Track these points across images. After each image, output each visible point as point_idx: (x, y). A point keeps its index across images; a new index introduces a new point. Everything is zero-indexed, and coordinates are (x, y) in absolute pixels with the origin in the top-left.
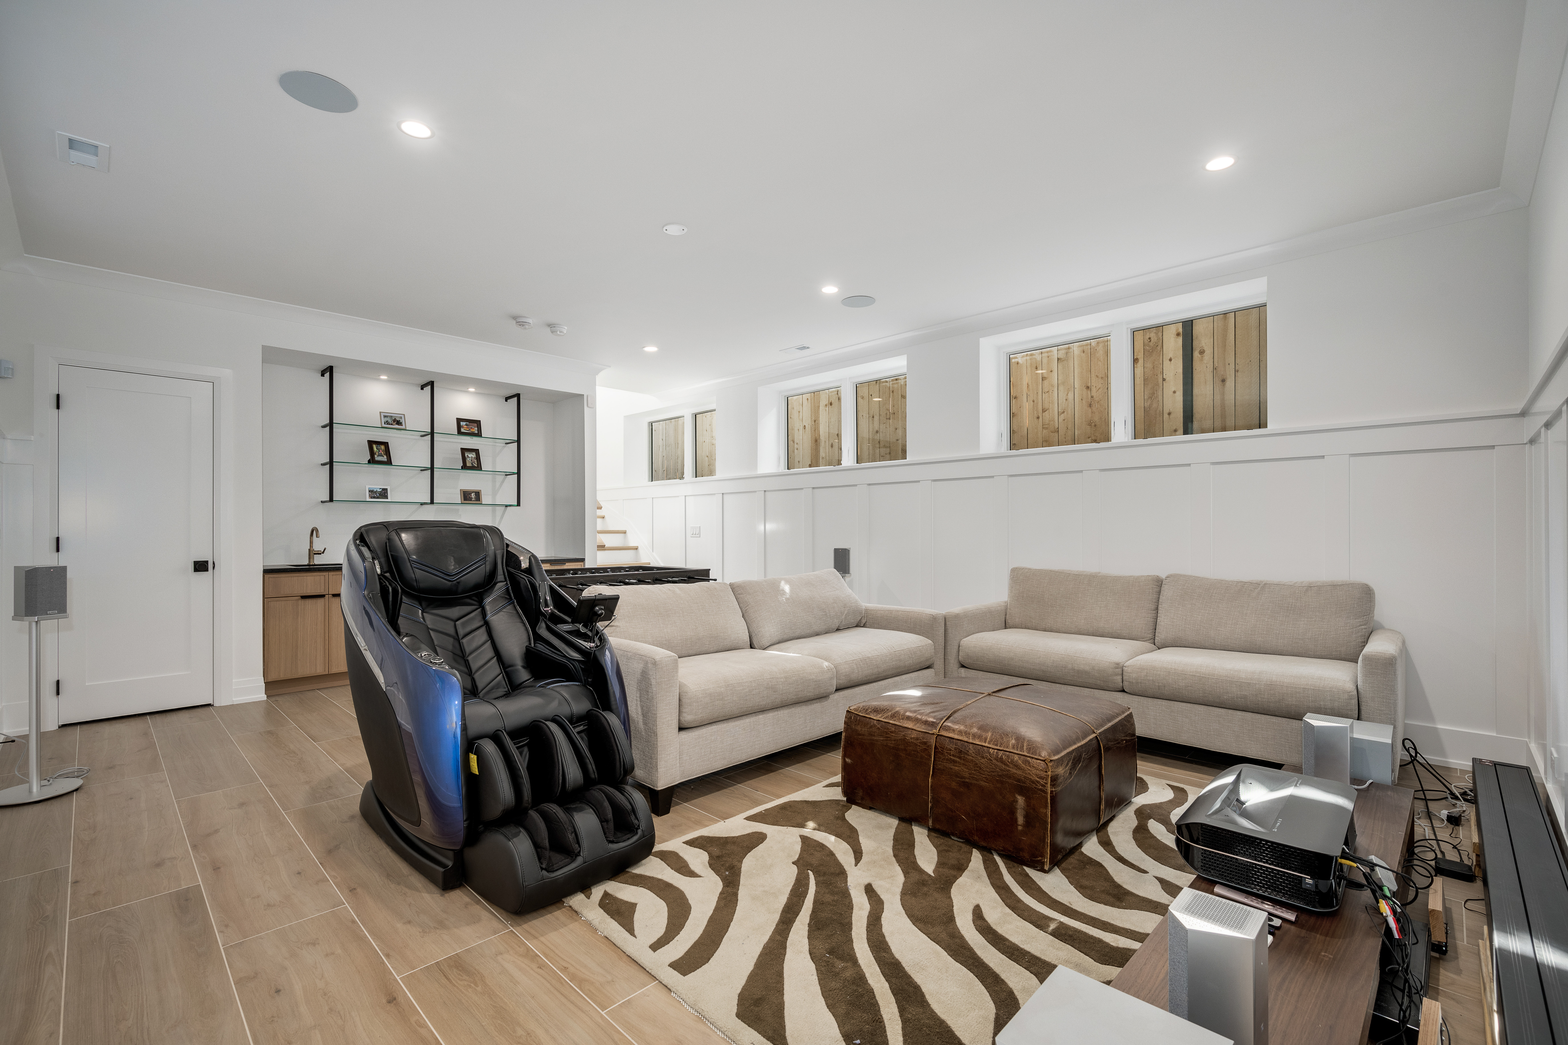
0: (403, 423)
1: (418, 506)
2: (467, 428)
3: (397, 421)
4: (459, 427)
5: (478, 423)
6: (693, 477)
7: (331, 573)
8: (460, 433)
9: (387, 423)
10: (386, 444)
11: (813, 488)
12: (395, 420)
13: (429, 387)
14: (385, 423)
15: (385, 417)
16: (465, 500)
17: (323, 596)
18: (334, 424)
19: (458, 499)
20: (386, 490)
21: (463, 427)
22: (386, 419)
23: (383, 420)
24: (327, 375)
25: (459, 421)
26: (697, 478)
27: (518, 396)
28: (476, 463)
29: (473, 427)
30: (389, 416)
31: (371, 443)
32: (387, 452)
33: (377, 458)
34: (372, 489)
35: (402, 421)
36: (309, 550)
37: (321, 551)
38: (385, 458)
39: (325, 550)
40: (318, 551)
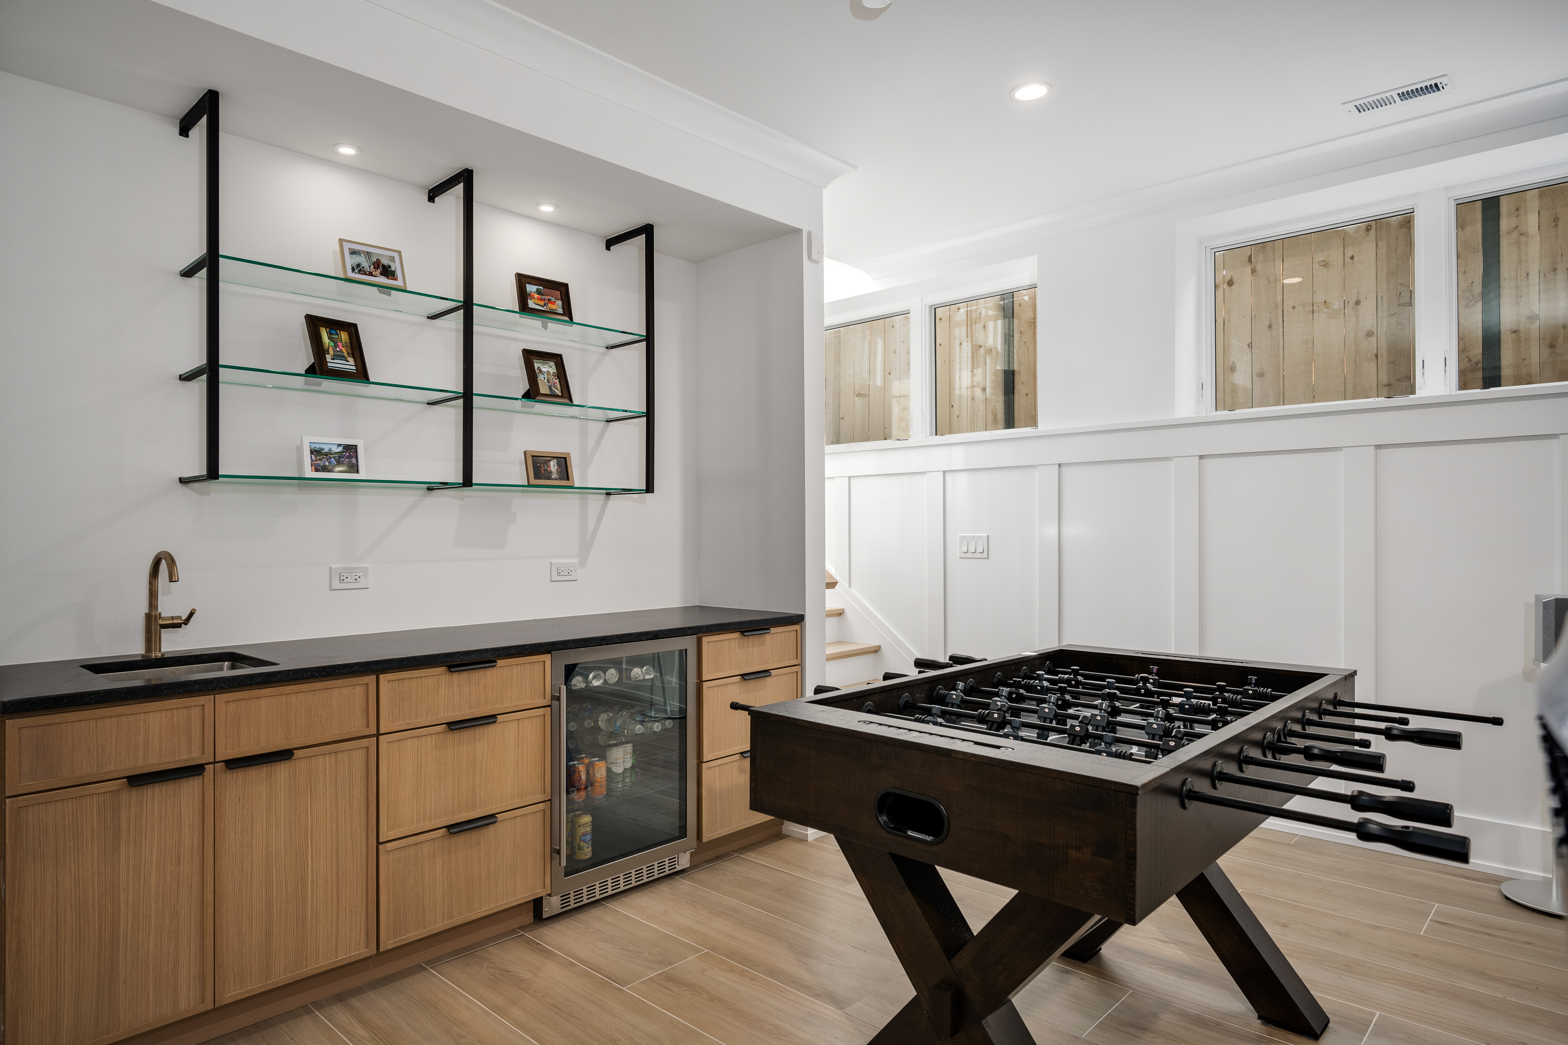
0: (399, 273)
1: (422, 490)
2: (541, 300)
3: (384, 266)
4: (523, 296)
5: (562, 289)
6: (931, 435)
7: (222, 698)
8: (524, 308)
9: (358, 268)
10: (352, 329)
11: (1378, 447)
12: (377, 264)
13: (460, 188)
14: (353, 269)
15: (353, 252)
16: (537, 476)
17: (196, 770)
18: (220, 259)
19: (517, 474)
20: (355, 447)
21: (532, 297)
22: (357, 259)
23: (350, 261)
24: (199, 131)
25: (522, 280)
26: (938, 436)
27: (647, 230)
28: (558, 386)
29: (553, 299)
30: (364, 252)
31: (314, 323)
32: (356, 349)
33: (333, 363)
34: (318, 446)
35: (395, 266)
36: (148, 617)
37: (179, 618)
38: (349, 365)
39: (191, 614)
40: (173, 618)
